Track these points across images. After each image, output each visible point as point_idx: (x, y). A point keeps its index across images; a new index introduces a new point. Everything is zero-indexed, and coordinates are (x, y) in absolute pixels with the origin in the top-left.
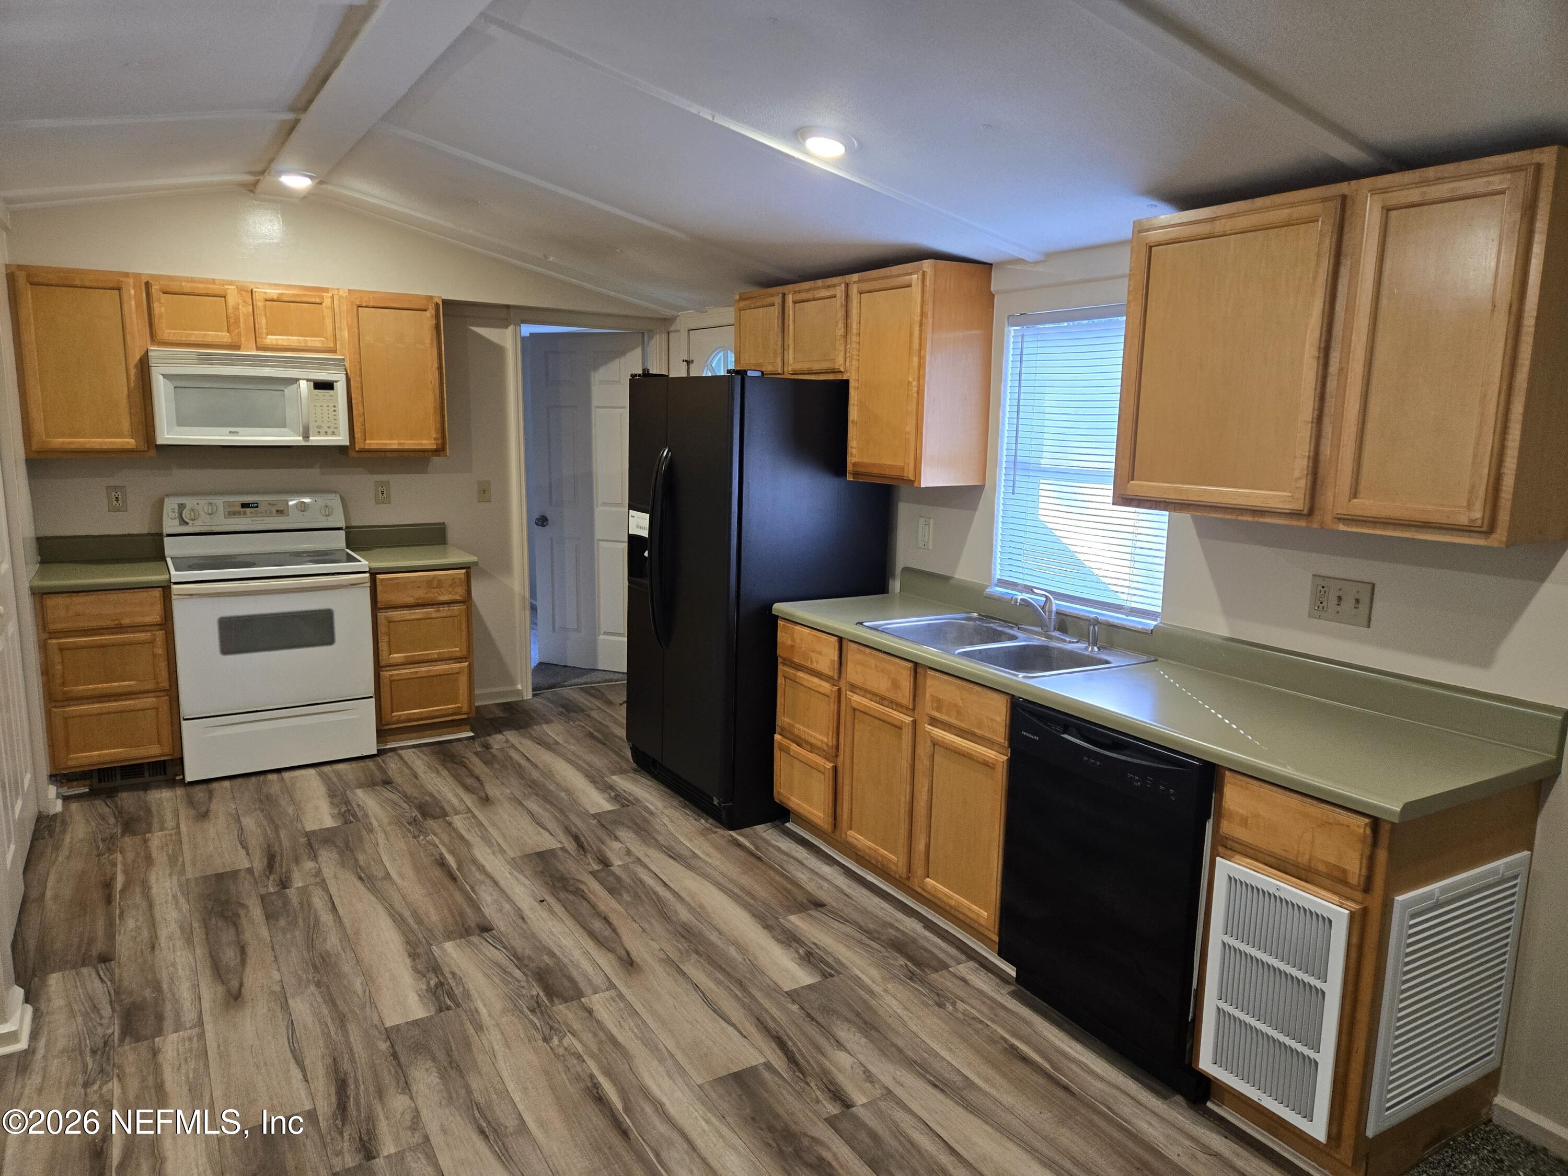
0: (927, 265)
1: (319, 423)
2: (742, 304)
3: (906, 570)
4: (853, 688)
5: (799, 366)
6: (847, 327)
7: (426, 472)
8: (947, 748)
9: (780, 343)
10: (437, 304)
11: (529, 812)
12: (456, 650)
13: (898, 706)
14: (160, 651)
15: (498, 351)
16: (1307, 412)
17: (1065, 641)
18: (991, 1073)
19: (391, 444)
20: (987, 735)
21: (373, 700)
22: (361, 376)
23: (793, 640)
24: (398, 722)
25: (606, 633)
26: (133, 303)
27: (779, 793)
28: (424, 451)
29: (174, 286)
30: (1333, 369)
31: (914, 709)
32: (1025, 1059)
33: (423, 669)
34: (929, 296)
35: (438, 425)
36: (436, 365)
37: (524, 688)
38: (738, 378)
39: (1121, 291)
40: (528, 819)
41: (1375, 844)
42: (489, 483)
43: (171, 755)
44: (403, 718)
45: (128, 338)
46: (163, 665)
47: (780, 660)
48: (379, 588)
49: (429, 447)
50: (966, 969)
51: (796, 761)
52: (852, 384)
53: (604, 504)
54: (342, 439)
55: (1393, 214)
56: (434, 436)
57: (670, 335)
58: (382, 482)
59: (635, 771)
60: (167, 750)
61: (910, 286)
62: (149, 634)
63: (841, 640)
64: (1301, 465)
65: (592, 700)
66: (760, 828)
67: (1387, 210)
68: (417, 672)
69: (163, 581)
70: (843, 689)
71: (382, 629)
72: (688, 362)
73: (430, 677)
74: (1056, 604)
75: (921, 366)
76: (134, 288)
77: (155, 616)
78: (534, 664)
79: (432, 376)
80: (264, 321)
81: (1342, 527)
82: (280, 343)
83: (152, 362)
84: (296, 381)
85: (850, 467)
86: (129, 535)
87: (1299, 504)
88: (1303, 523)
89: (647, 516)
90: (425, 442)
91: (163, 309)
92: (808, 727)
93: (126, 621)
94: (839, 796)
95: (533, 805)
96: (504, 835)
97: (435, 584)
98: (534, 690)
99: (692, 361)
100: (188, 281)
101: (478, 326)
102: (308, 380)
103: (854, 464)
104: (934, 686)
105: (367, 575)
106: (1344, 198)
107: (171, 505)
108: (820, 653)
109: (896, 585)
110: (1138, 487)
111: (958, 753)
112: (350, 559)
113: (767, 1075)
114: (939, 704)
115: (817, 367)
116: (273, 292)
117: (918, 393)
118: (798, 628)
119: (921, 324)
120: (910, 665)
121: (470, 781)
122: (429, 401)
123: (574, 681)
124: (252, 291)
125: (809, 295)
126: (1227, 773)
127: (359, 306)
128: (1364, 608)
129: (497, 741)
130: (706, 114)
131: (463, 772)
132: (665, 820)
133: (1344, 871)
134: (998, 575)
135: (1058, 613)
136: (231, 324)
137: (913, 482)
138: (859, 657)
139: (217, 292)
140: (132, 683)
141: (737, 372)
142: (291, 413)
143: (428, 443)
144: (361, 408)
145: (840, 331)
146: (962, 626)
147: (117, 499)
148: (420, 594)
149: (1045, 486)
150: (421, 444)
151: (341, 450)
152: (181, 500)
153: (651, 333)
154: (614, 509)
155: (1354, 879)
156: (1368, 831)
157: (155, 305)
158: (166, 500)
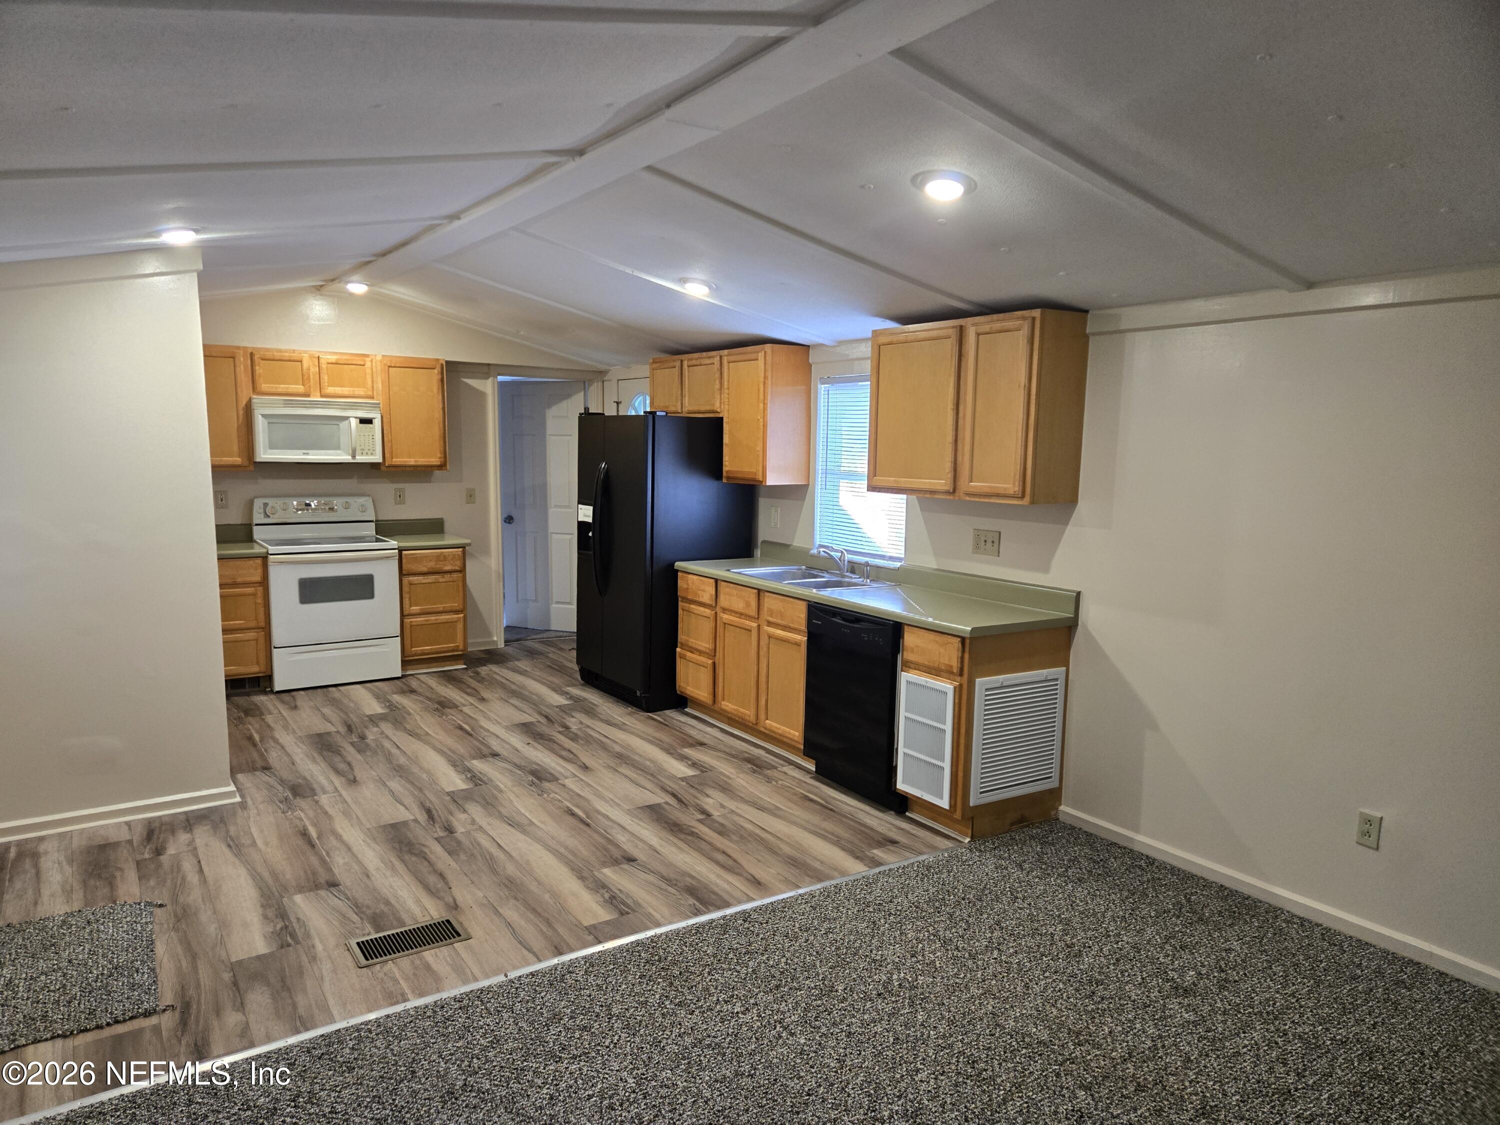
0: (768, 347)
1: (363, 447)
2: (655, 366)
3: (764, 542)
4: (724, 610)
5: (691, 408)
6: (721, 384)
7: (430, 482)
8: (777, 639)
9: (679, 392)
10: (442, 365)
11: (513, 705)
12: (456, 605)
13: (749, 617)
14: (260, 600)
15: (481, 395)
16: (950, 438)
17: (852, 577)
18: (790, 804)
19: (409, 461)
20: (796, 626)
21: (399, 638)
22: (390, 414)
23: (688, 584)
24: (415, 655)
25: (557, 603)
26: (242, 367)
27: (680, 686)
28: (432, 466)
29: (269, 355)
30: (961, 415)
31: (758, 618)
32: (811, 800)
33: (433, 618)
34: (769, 368)
35: (442, 449)
36: (441, 406)
37: (498, 640)
38: (651, 417)
39: (867, 367)
40: (512, 708)
41: (963, 651)
42: (474, 490)
43: (264, 672)
44: (419, 652)
45: (239, 390)
46: (261, 611)
47: (680, 599)
48: (404, 561)
49: (435, 463)
50: (789, 770)
51: (691, 663)
52: (725, 420)
53: (556, 506)
54: (377, 458)
55: (980, 336)
56: (439, 456)
57: (605, 383)
58: (400, 489)
59: (583, 685)
60: (263, 669)
61: (757, 360)
62: (253, 589)
63: (716, 581)
64: (948, 466)
65: (548, 647)
66: (667, 712)
67: (978, 334)
68: (428, 620)
69: (262, 553)
70: (718, 612)
71: (406, 589)
72: (618, 403)
73: (437, 624)
74: (848, 557)
75: (765, 409)
76: (243, 356)
77: (257, 578)
78: (505, 626)
79: (438, 414)
80: (326, 378)
81: (968, 498)
82: (337, 392)
83: (254, 406)
84: (347, 418)
85: (724, 474)
86: (229, 525)
87: (949, 487)
88: (951, 497)
89: (591, 508)
90: (433, 460)
91: (261, 371)
92: (697, 640)
93: (239, 580)
94: (717, 681)
95: (514, 701)
96: (498, 716)
97: (442, 558)
98: (505, 642)
99: (621, 402)
100: (277, 352)
101: (469, 378)
102: (356, 418)
103: (727, 472)
104: (769, 602)
105: (397, 551)
106: (961, 327)
107: (258, 504)
108: (703, 591)
109: (758, 553)
110: (879, 480)
111: (784, 641)
112: (378, 540)
113: (666, 806)
114: (771, 612)
115: (703, 409)
116: (333, 358)
117: (764, 426)
118: (690, 576)
119: (764, 384)
120: (756, 591)
121: (469, 690)
122: (436, 431)
123: (534, 637)
124: (319, 357)
125: (698, 362)
126: (906, 627)
127: (389, 367)
128: (996, 545)
129: (484, 670)
130: (629, 271)
131: (463, 686)
132: (605, 708)
133: (952, 666)
134: (818, 542)
135: (849, 562)
136: (305, 379)
137: (762, 482)
138: (727, 590)
139: (296, 358)
140: (242, 622)
141: (650, 413)
142: (344, 440)
143: (435, 460)
144: (390, 436)
145: (717, 386)
146: (794, 572)
147: (222, 500)
148: (432, 565)
149: (843, 484)
150: (430, 462)
151: (374, 466)
152: (266, 500)
153: (591, 382)
154: (563, 510)
155: (955, 670)
156: (960, 644)
157: (257, 368)
158: (256, 500)
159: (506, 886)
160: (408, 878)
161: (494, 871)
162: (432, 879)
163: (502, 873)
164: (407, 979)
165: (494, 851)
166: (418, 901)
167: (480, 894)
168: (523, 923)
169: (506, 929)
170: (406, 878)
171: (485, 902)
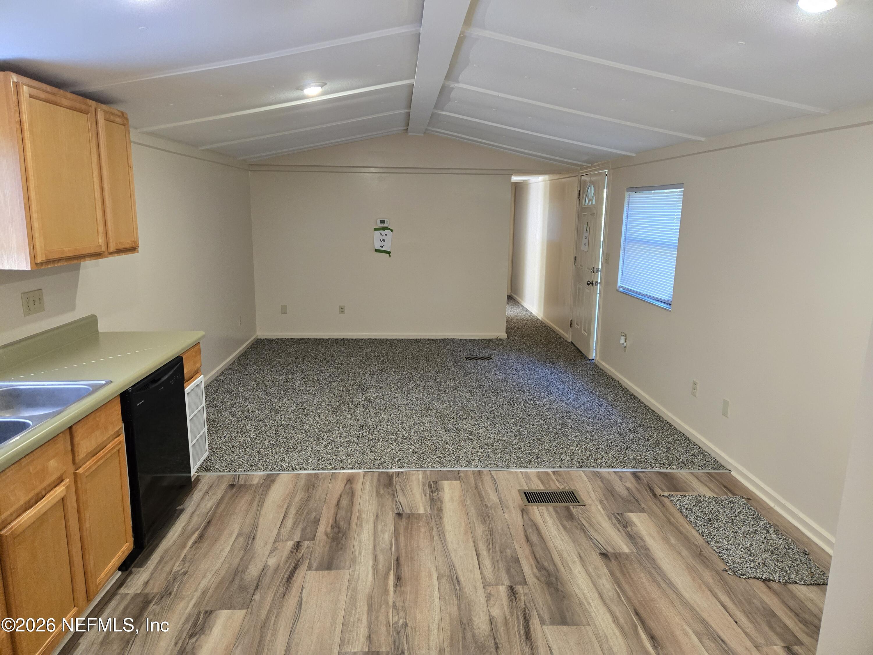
159: (488, 517)
160: (550, 544)
161: (491, 532)
162: (534, 538)
163: (487, 528)
164: (553, 480)
165: (484, 552)
166: (545, 522)
167: (506, 515)
168: (490, 491)
169: (499, 489)
170: (552, 545)
171: (505, 509)
